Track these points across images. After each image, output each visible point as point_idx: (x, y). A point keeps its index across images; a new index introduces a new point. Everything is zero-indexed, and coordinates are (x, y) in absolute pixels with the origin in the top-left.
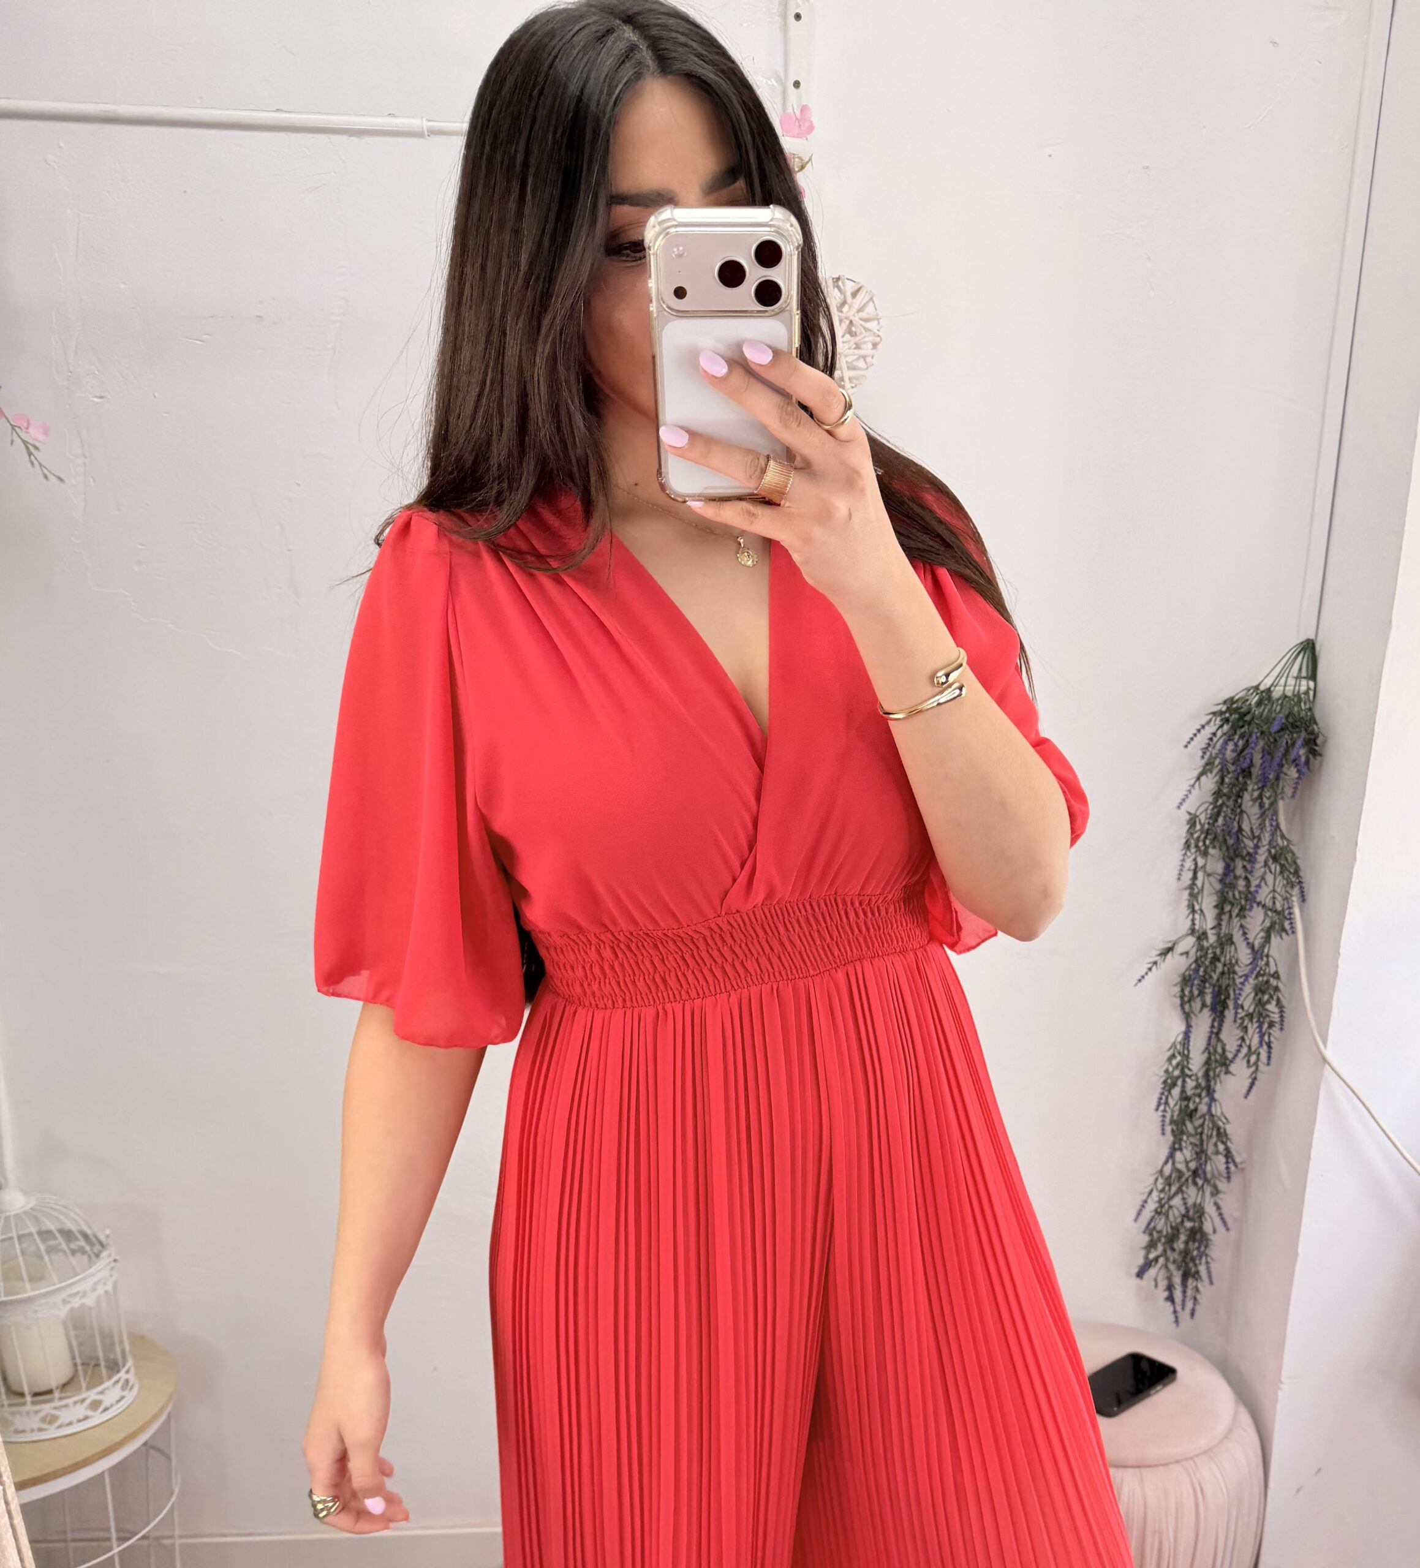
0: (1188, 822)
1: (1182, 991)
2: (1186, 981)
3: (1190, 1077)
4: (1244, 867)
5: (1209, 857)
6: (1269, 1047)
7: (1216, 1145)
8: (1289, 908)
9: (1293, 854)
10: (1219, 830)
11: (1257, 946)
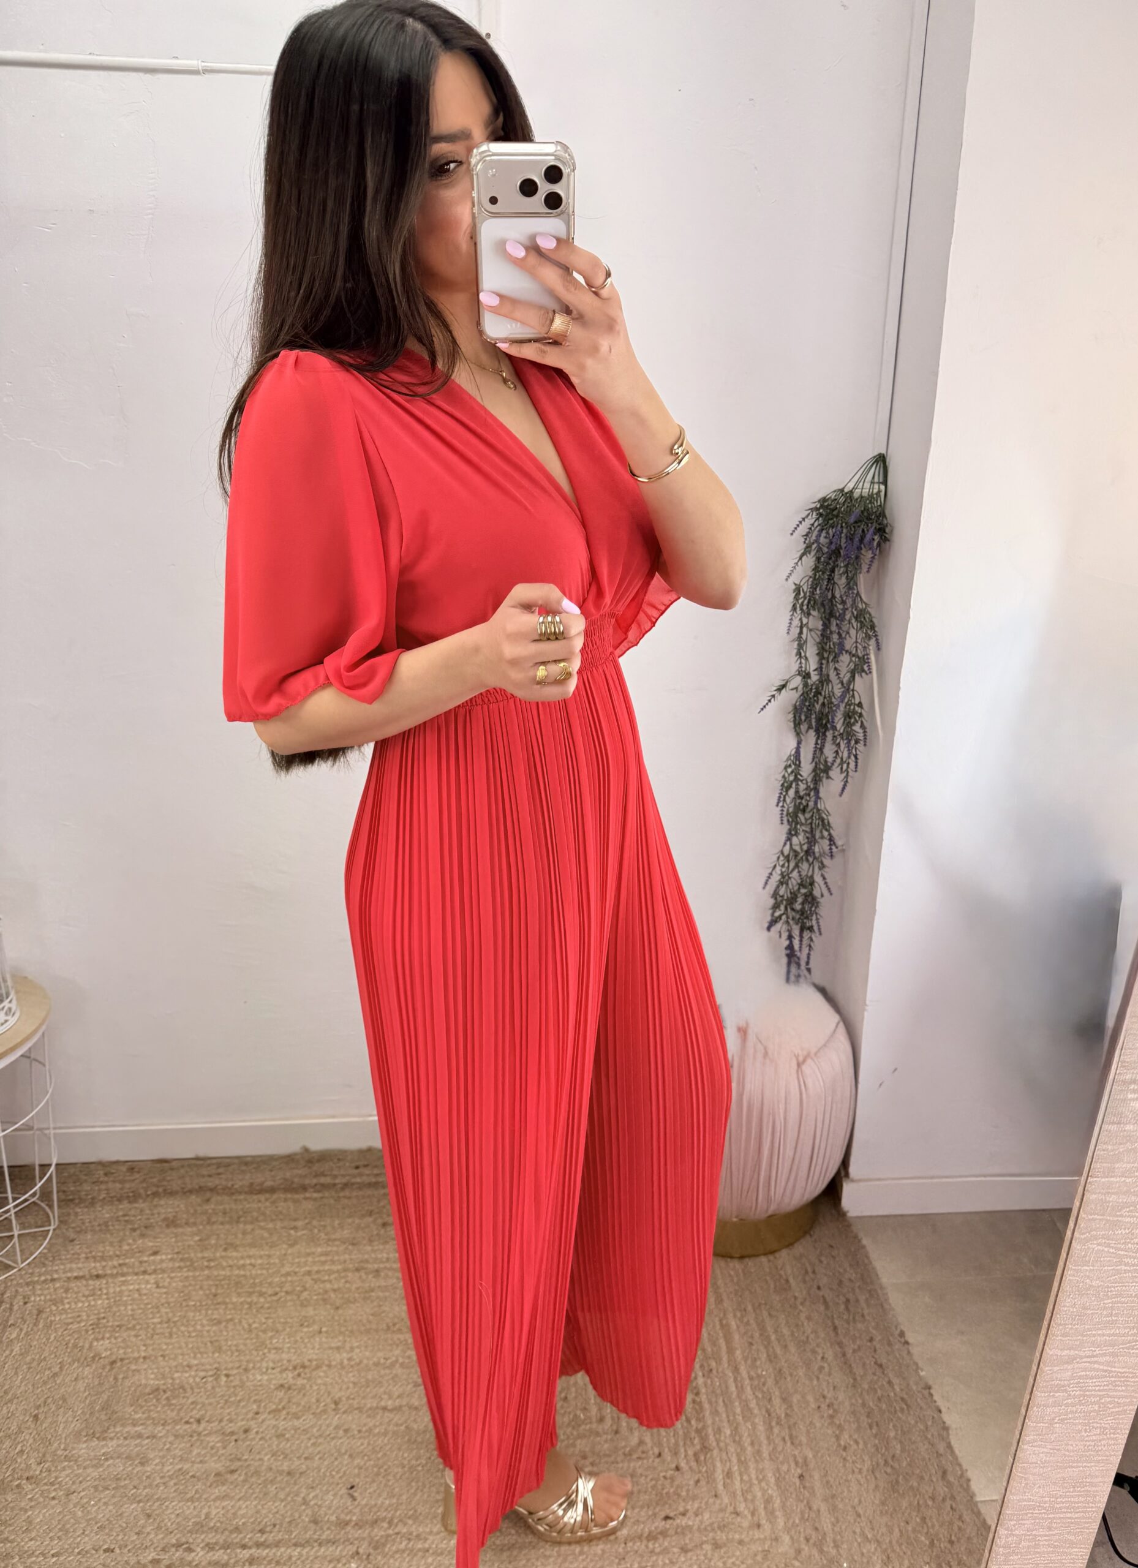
0: (794, 591)
1: (795, 717)
2: (796, 710)
3: (802, 781)
4: (837, 625)
5: (811, 617)
6: (856, 756)
7: (821, 832)
8: (867, 654)
9: (870, 615)
10: (817, 597)
11: (845, 680)
